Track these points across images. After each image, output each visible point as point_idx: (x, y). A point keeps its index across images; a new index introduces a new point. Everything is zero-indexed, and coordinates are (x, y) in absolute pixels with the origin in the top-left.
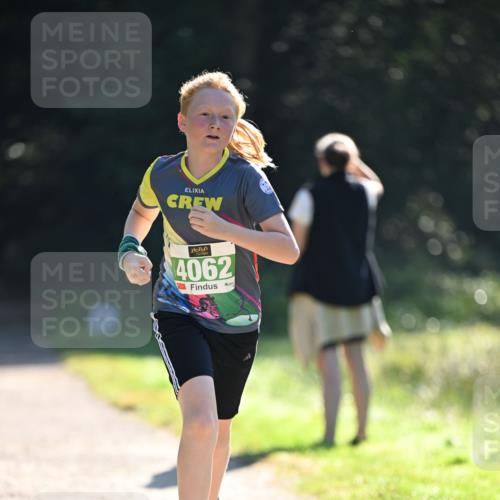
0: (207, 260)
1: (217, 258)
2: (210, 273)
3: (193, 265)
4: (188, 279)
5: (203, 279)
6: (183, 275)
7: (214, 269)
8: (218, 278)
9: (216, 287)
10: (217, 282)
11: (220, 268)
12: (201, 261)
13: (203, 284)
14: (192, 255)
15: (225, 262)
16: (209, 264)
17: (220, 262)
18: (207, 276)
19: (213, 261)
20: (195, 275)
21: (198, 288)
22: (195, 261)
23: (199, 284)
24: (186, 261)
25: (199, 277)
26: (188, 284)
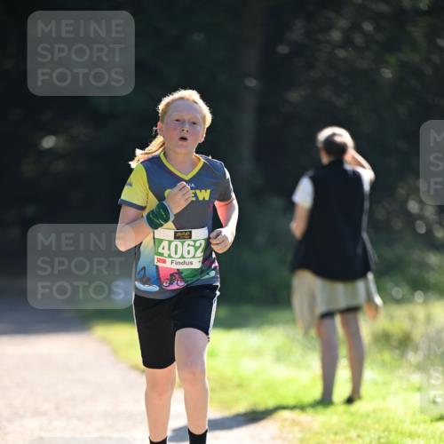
0: (188, 242)
1: (195, 241)
2: (189, 253)
3: (176, 246)
4: (170, 256)
5: (182, 257)
6: (166, 253)
7: (192, 250)
8: (194, 257)
9: (191, 263)
10: (192, 260)
11: (196, 249)
12: (183, 243)
13: (182, 260)
16: (189, 245)
17: (198, 244)
18: (186, 255)
19: (192, 243)
20: (176, 253)
21: (177, 263)
22: (178, 242)
23: (178, 260)
24: (170, 242)
25: (179, 255)
26: (169, 260)
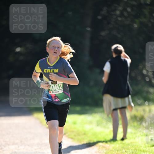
0: (56, 85)
1: (58, 84)
2: (57, 88)
3: (53, 86)
4: (51, 90)
5: (55, 90)
7: (58, 87)
8: (59, 90)
9: (59, 92)
10: (59, 91)
11: (59, 87)
12: (54, 85)
13: (55, 91)
14: (52, 84)
15: (61, 85)
16: (57, 86)
17: (60, 85)
18: (56, 89)
19: (58, 85)
20: (53, 89)
21: (54, 92)
22: (53, 85)
23: (54, 91)
24: (51, 85)
25: (54, 89)
26: (51, 92)
